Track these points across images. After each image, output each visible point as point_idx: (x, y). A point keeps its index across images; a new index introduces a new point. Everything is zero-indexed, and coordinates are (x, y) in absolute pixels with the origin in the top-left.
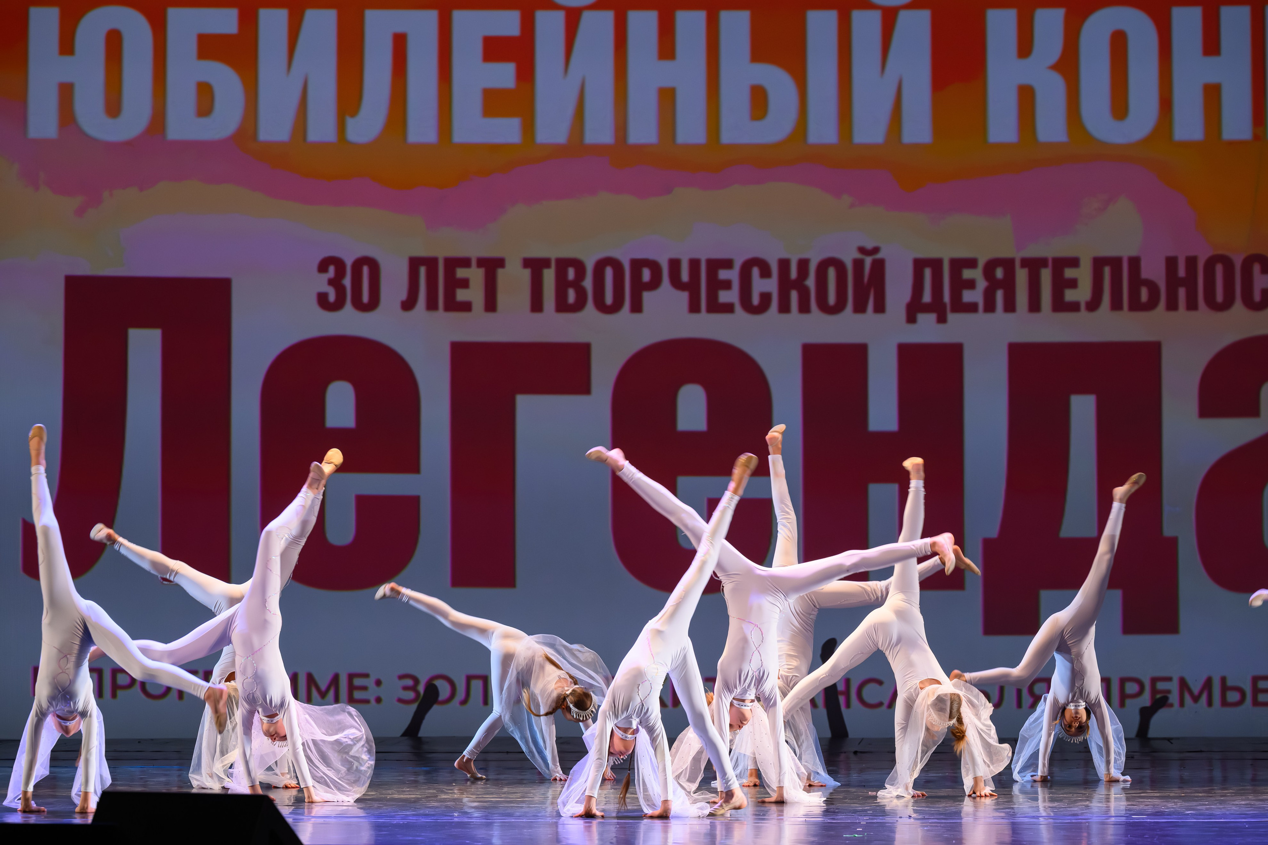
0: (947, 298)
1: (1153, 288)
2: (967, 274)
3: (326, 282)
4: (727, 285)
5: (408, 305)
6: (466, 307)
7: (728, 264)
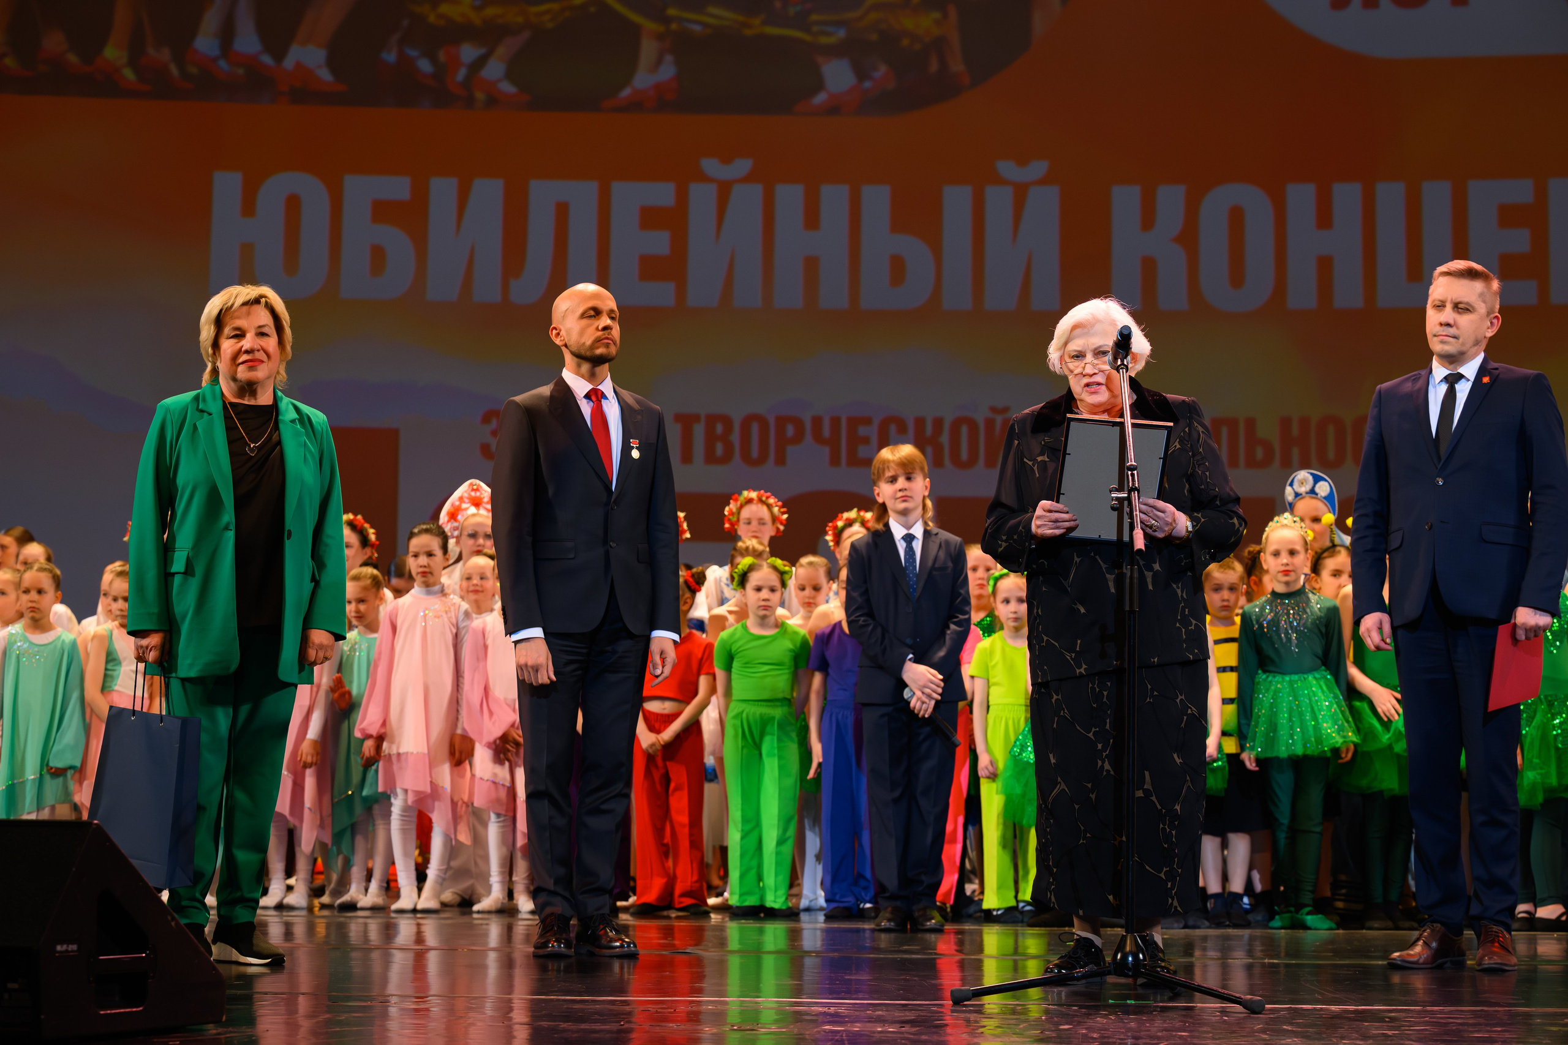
1: (1268, 447)
3: (488, 433)
4: (866, 440)
7: (867, 421)
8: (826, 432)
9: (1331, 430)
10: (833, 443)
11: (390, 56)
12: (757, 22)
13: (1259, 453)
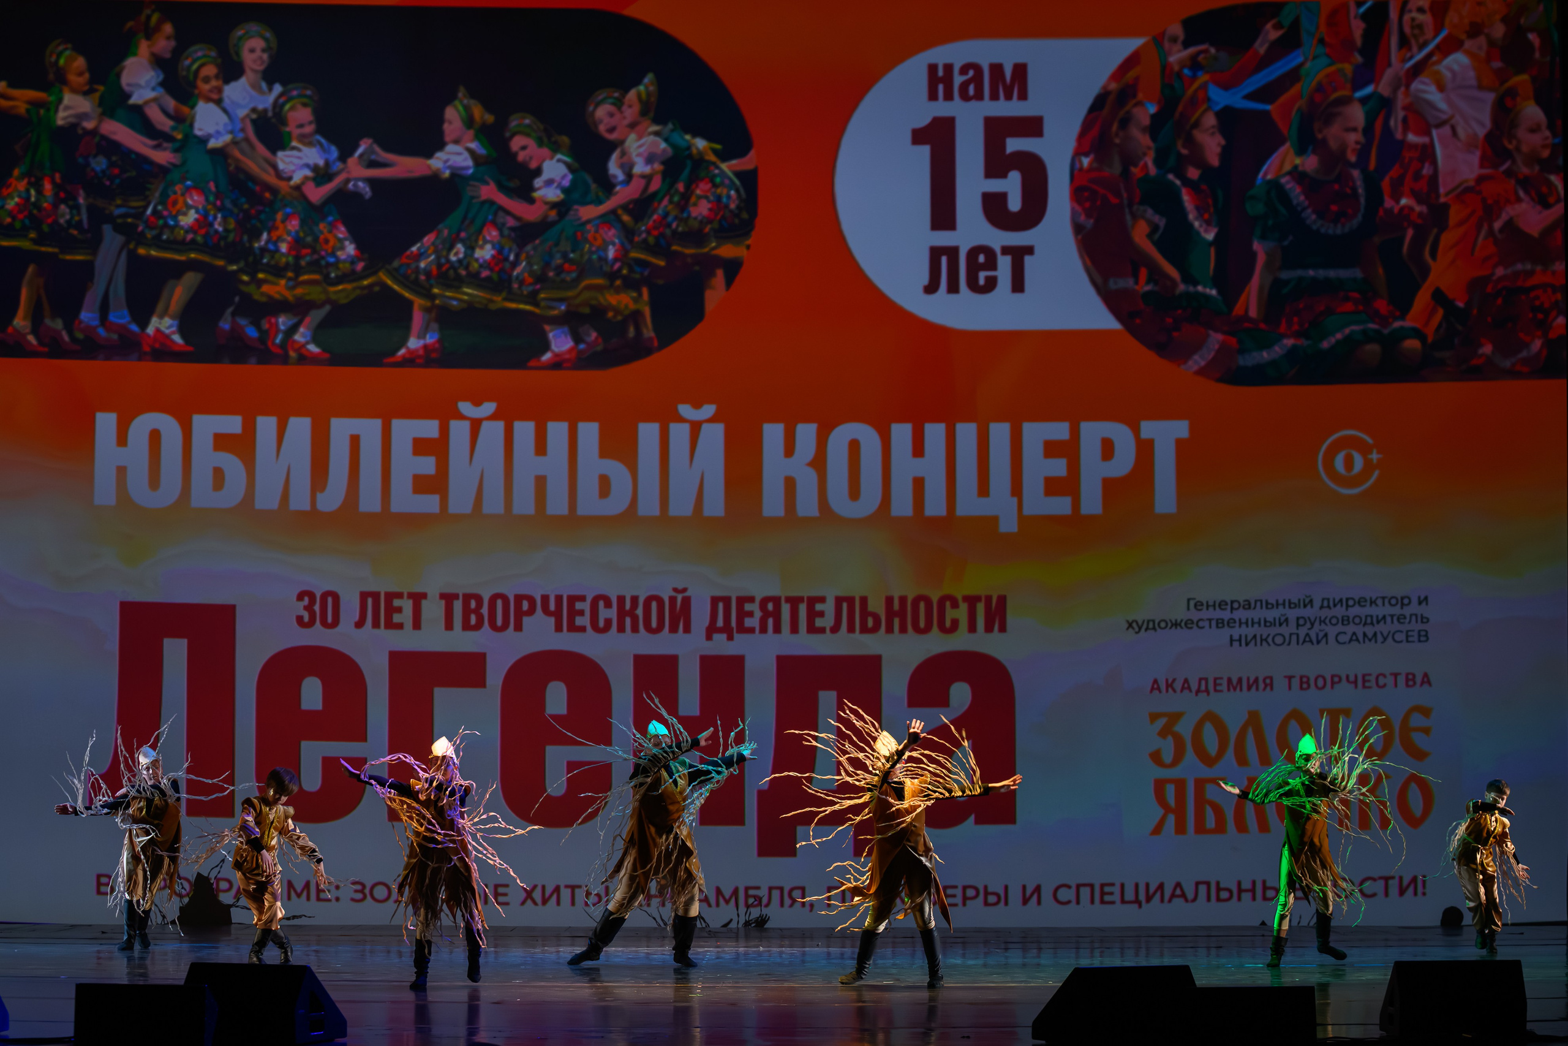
0: (734, 623)
1: (876, 618)
2: (748, 607)
3: (302, 608)
4: (581, 613)
5: (360, 624)
6: (400, 626)
7: (582, 598)
8: (552, 607)
9: (922, 605)
10: (557, 615)
11: (225, 324)
12: (498, 298)
13: (870, 623)
